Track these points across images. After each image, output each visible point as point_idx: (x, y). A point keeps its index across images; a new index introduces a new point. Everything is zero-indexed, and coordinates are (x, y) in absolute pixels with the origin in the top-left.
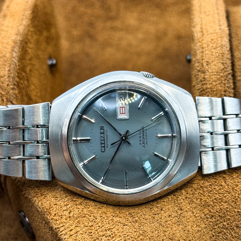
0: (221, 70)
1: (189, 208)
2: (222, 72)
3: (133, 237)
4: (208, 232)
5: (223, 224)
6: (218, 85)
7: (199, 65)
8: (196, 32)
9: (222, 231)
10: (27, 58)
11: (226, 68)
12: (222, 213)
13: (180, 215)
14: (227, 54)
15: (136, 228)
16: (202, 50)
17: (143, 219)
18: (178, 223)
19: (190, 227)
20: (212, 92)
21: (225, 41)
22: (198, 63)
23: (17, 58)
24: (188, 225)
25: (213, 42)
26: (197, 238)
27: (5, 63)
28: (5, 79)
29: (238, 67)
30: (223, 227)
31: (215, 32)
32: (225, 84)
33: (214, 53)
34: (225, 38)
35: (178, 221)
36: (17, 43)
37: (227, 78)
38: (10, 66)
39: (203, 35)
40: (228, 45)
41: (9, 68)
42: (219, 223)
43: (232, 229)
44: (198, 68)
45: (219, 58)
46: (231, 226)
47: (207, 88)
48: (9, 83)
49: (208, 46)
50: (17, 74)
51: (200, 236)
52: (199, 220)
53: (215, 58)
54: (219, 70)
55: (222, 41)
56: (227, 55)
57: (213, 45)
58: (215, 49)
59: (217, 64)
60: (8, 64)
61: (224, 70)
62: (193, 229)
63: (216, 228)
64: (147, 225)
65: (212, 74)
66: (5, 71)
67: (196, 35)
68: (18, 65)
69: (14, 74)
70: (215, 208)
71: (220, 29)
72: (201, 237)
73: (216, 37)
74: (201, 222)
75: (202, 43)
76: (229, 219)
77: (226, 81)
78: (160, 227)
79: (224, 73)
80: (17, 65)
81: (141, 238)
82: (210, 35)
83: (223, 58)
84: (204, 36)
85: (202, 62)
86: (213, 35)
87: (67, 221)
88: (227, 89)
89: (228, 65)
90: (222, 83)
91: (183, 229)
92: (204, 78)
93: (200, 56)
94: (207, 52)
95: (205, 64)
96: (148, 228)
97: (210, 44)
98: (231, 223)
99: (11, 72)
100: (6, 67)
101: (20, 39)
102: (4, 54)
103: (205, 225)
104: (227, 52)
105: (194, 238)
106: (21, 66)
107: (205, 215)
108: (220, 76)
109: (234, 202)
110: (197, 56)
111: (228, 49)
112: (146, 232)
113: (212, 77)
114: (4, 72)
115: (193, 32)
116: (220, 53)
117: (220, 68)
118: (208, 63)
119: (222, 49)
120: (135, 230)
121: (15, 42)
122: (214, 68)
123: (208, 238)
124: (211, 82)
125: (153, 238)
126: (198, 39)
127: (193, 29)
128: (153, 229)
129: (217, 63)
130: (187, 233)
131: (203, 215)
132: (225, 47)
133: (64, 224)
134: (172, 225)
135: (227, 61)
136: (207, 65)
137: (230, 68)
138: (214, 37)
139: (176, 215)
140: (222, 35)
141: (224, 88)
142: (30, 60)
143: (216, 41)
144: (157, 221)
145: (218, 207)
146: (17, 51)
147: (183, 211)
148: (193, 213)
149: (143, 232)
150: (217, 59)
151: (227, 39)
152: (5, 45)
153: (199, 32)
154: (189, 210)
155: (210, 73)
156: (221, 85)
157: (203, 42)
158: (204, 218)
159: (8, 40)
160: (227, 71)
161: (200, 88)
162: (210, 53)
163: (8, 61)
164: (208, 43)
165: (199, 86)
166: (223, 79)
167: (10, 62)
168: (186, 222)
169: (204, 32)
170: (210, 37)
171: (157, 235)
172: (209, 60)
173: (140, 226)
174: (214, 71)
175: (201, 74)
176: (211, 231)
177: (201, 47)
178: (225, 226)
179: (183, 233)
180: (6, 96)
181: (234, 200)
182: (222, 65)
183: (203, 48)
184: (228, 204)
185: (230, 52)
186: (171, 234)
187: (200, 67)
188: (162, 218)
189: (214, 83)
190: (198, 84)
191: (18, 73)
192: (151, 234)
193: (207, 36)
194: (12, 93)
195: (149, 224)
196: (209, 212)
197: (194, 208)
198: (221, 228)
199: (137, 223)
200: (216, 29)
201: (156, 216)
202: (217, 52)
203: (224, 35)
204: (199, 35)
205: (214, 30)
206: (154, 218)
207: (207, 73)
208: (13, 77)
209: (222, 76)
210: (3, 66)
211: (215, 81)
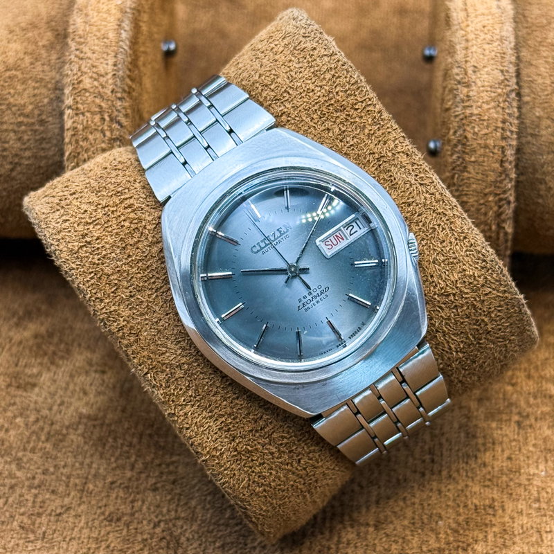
0: (499, 83)
2: (499, 88)
6: (492, 111)
7: (460, 72)
8: (455, 9)
11: (508, 81)
14: (510, 54)
16: (466, 45)
20: (481, 122)
22: (459, 69)
23: (128, 43)
25: (486, 30)
27: (107, 50)
28: (107, 80)
29: (526, 79)
31: (490, 12)
32: (503, 108)
33: (487, 52)
34: (507, 24)
36: (126, 12)
37: (509, 98)
38: (115, 57)
39: (468, 16)
40: (512, 39)
41: (114, 60)
44: (458, 78)
45: (496, 61)
47: (472, 115)
48: (114, 87)
49: (476, 38)
50: (128, 72)
53: (488, 61)
54: (496, 83)
55: (501, 29)
56: (510, 57)
57: (486, 36)
58: (489, 44)
59: (492, 72)
60: (112, 51)
61: (503, 84)
65: (482, 89)
66: (107, 64)
67: (454, 15)
68: (130, 54)
69: (123, 72)
71: (499, 7)
73: (491, 21)
75: (466, 31)
77: (507, 103)
79: (503, 89)
80: (128, 54)
82: (481, 18)
83: (503, 61)
84: (469, 19)
85: (466, 66)
86: (486, 18)
88: (508, 118)
89: (511, 74)
90: (498, 106)
92: (468, 96)
93: (462, 55)
94: (474, 49)
95: (470, 71)
97: (481, 34)
99: (119, 68)
100: (108, 58)
101: (131, 5)
102: (103, 32)
104: (510, 52)
108: (495, 94)
110: (456, 56)
111: (513, 44)
113: (482, 94)
114: (106, 66)
115: (449, 9)
116: (498, 51)
117: (497, 79)
118: (477, 70)
119: (501, 44)
121: (123, 11)
122: (487, 80)
124: (479, 104)
126: (459, 23)
129: (493, 70)
132: (507, 40)
135: (509, 68)
136: (474, 72)
137: (514, 80)
138: (487, 22)
140: (503, 19)
141: (501, 116)
143: (491, 29)
146: (127, 28)
150: (492, 62)
152: (105, 16)
153: (461, 11)
155: (479, 87)
156: (497, 109)
157: (469, 29)
159: (109, 6)
160: (509, 86)
161: (460, 114)
163: (113, 46)
164: (476, 33)
165: (457, 109)
166: (501, 100)
167: (116, 48)
169: (470, 10)
170: (480, 22)
172: (478, 63)
174: (486, 84)
175: (463, 88)
177: (464, 38)
180: (108, 112)
182: (501, 74)
183: (467, 41)
185: (515, 51)
187: (461, 76)
189: (485, 106)
190: (457, 106)
191: (130, 70)
193: (475, 18)
194: (120, 106)
200: (491, 7)
202: (493, 51)
204: (462, 15)
205: (488, 8)
207: (474, 88)
208: (122, 77)
209: (499, 95)
210: (103, 56)
211: (487, 103)
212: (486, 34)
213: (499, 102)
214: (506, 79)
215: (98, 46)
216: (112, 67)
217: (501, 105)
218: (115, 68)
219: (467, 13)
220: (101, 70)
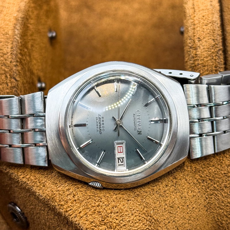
0: (212, 46)
1: (182, 176)
2: (213, 49)
3: (138, 210)
4: (202, 196)
5: (214, 187)
6: (209, 61)
7: (191, 41)
8: (188, 8)
9: (214, 193)
10: (28, 34)
11: (217, 45)
12: (211, 176)
13: (176, 184)
14: (217, 30)
15: (139, 202)
16: (194, 27)
17: (144, 192)
18: (175, 192)
19: (186, 193)
20: (204, 68)
21: (216, 18)
24: (184, 192)
25: (204, 18)
26: (194, 202)
27: (8, 41)
30: (214, 189)
31: (207, 8)
32: (215, 60)
33: (205, 30)
34: (216, 14)
35: (175, 190)
37: (218, 54)
38: (12, 44)
39: (195, 11)
40: (219, 22)
41: (11, 46)
42: (211, 186)
43: (222, 190)
44: (190, 45)
45: (210, 35)
46: (221, 187)
47: (198, 64)
49: (199, 23)
50: (19, 51)
51: (195, 200)
52: (193, 186)
53: (206, 35)
54: (210, 47)
55: (213, 17)
56: (218, 32)
57: (205, 21)
58: (206, 25)
59: (208, 41)
60: (10, 41)
61: (214, 47)
62: (189, 195)
63: (208, 191)
64: (148, 197)
65: (203, 50)
66: (8, 48)
67: (187, 11)
68: (21, 42)
69: (16, 51)
70: (205, 173)
71: (211, 5)
72: (197, 201)
73: (207, 13)
74: (194, 188)
75: (193, 20)
76: (218, 181)
77: (217, 57)
78: (160, 197)
79: (214, 49)
80: (19, 42)
81: (145, 210)
82: (201, 12)
83: (214, 34)
84: (195, 13)
85: (194, 38)
86: (205, 11)
87: (73, 204)
89: (218, 41)
90: (213, 58)
91: (180, 196)
92: (196, 54)
93: (192, 33)
94: (198, 29)
95: (196, 41)
96: (150, 200)
97: (202, 21)
98: (220, 184)
99: (14, 50)
100: (8, 45)
103: (199, 189)
104: (217, 29)
105: (191, 203)
106: (23, 43)
107: (197, 181)
108: (211, 52)
109: (220, 165)
110: (189, 33)
111: (219, 25)
112: (149, 204)
113: (203, 53)
114: (7, 49)
115: (185, 8)
116: (211, 29)
117: (211, 44)
119: (212, 25)
120: (139, 204)
122: (206, 45)
123: (202, 201)
124: (202, 58)
125: (156, 208)
126: (190, 16)
127: (185, 5)
128: (155, 200)
129: (208, 39)
130: (185, 200)
131: (195, 181)
132: (215, 23)
133: (72, 208)
134: (171, 194)
135: (217, 38)
136: (199, 41)
137: (221, 44)
138: (205, 14)
139: (172, 184)
140: (213, 11)
141: (215, 64)
142: (31, 35)
143: (207, 17)
144: (157, 192)
145: (207, 172)
147: (177, 179)
148: (186, 180)
149: (147, 205)
150: (208, 35)
151: (218, 15)
153: (191, 9)
154: (183, 178)
156: (212, 61)
157: (195, 18)
158: (197, 183)
160: (218, 47)
162: (201, 29)
163: (11, 38)
164: (199, 20)
165: (191, 62)
167: (12, 39)
168: (182, 189)
169: (196, 8)
170: (201, 14)
171: (159, 206)
172: (200, 36)
173: (142, 199)
174: (205, 47)
175: (193, 50)
176: (204, 194)
177: (193, 23)
178: (216, 188)
179: (181, 200)
181: (219, 163)
182: (213, 41)
183: (194, 25)
184: (215, 167)
185: (221, 28)
186: (171, 202)
187: (192, 44)
188: (161, 189)
189: (205, 59)
190: (190, 60)
191: (21, 50)
192: (154, 205)
193: (198, 12)
195: (150, 196)
196: (199, 177)
197: (186, 176)
198: (212, 190)
199: (139, 197)
200: (207, 5)
201: (155, 188)
203: (215, 11)
204: (191, 11)
205: (205, 6)
206: (153, 190)
207: (199, 50)
209: (213, 52)
210: (6, 44)
211: (206, 57)
212: (204, 20)
213: (213, 56)
214: (216, 44)
215: (3, 38)
216: (11, 49)
217: (214, 58)
218: (12, 50)
219: (194, 10)
220: (5, 51)
